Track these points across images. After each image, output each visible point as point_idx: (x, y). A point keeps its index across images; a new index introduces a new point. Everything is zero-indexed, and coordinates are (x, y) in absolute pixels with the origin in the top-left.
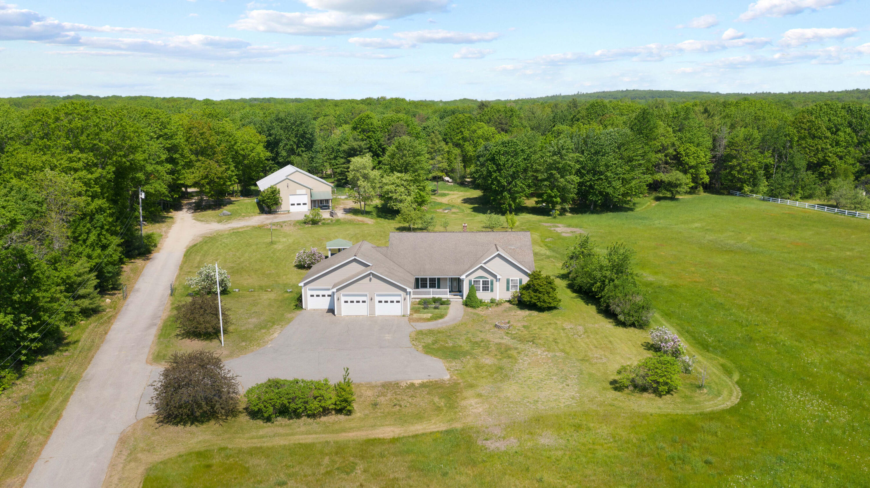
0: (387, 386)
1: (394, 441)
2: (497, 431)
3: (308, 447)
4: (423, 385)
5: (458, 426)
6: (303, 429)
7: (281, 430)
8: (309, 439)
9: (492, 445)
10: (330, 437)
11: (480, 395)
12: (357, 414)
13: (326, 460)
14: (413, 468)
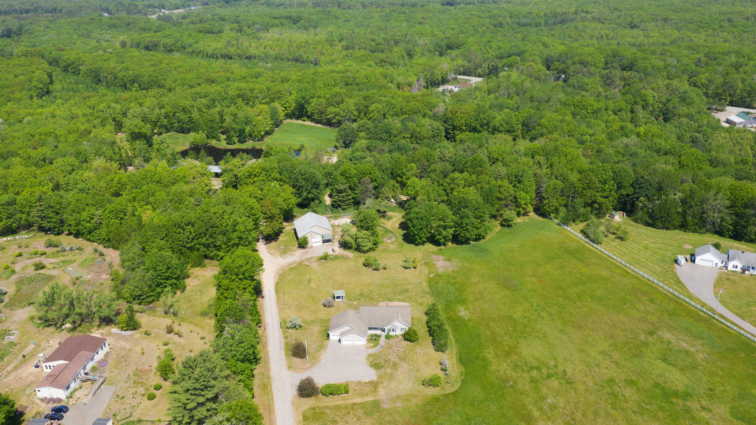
0: (359, 382)
1: (360, 404)
2: (386, 401)
3: (338, 406)
4: (369, 382)
5: (377, 398)
6: (336, 399)
7: (331, 399)
8: (338, 403)
9: (385, 406)
10: (344, 402)
11: (384, 387)
12: (350, 394)
13: (343, 411)
14: (364, 413)
